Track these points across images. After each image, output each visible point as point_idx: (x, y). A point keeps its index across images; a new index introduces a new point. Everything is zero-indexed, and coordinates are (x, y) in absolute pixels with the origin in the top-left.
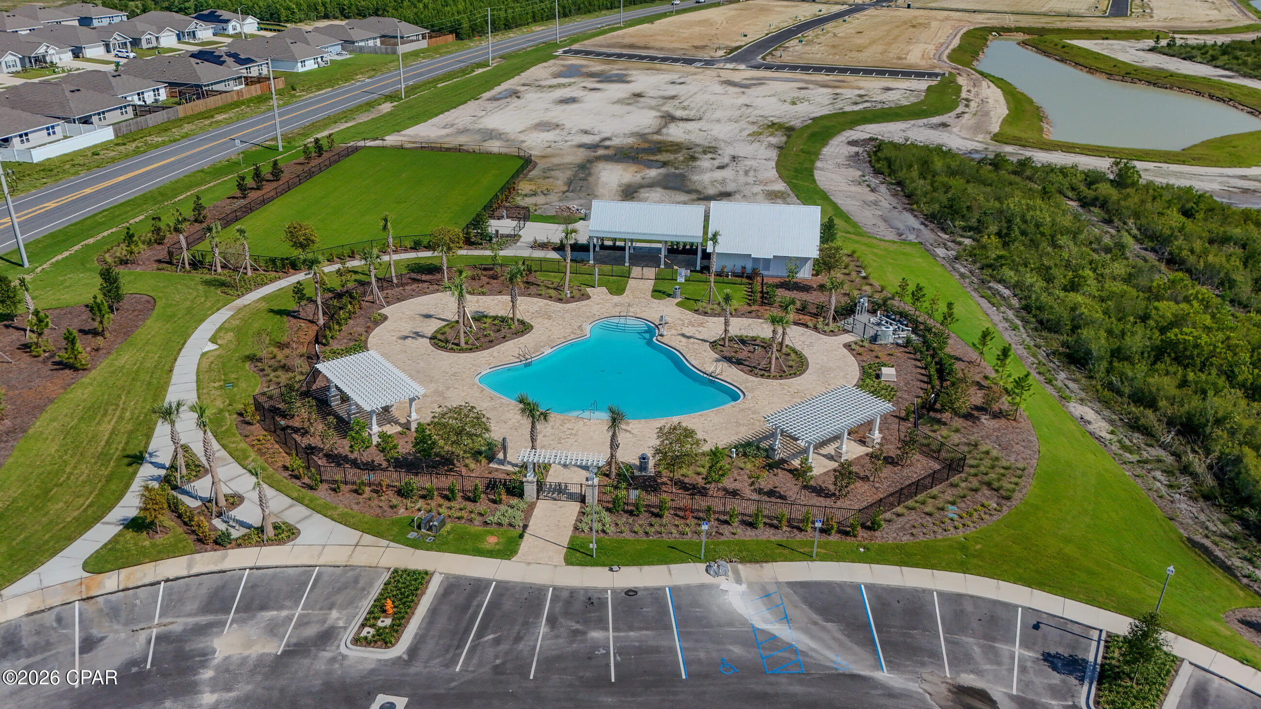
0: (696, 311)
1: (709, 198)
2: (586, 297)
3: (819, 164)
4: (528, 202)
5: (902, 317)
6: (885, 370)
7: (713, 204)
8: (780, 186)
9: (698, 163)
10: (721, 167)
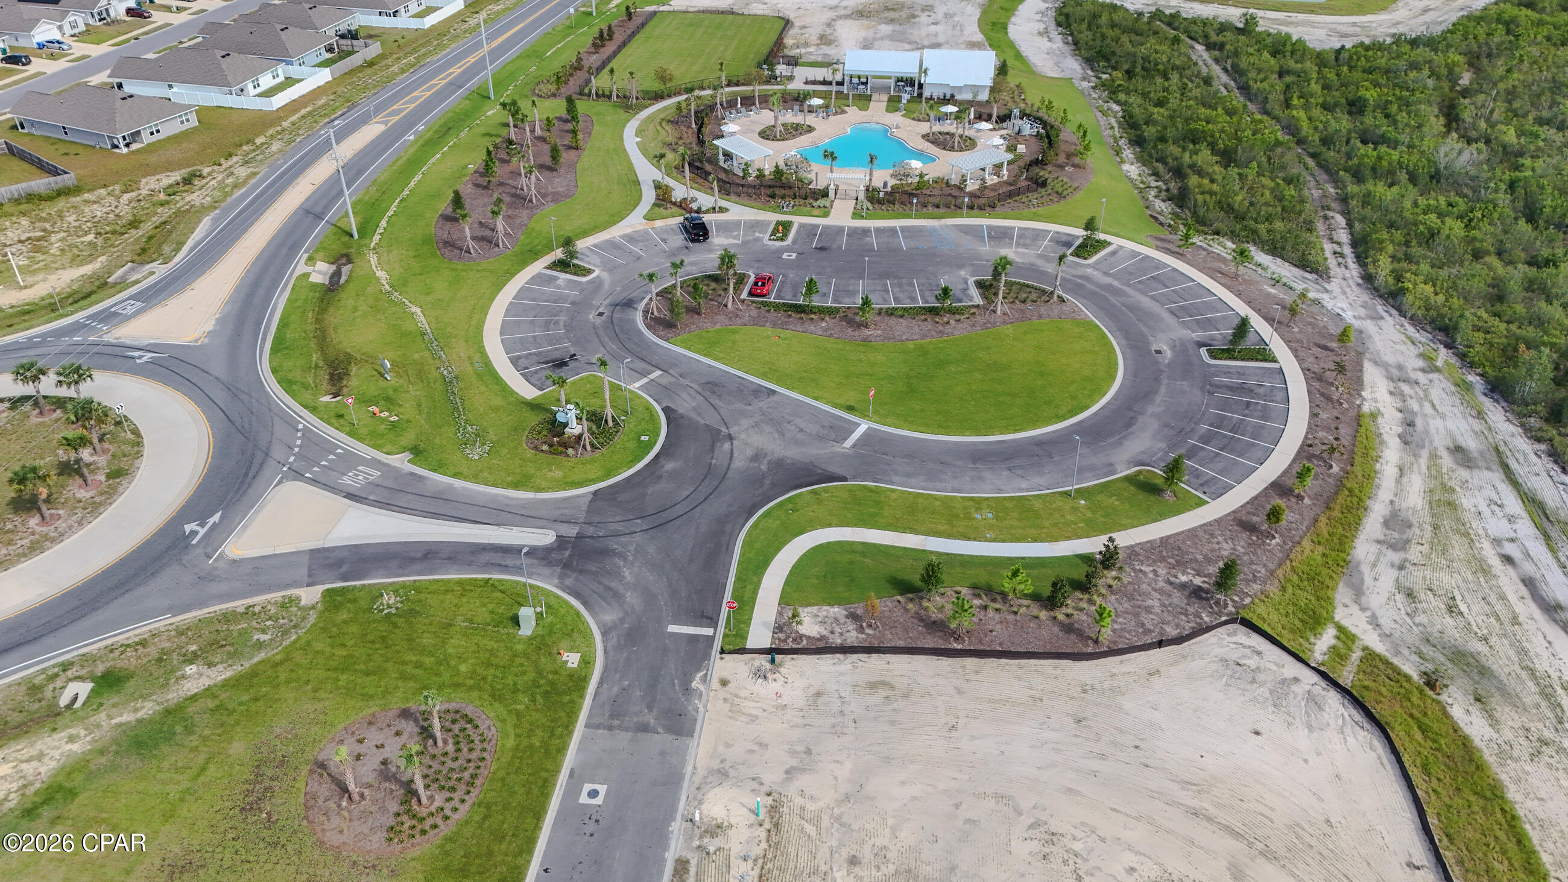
0: (914, 119)
1: (923, 48)
2: (844, 112)
3: (1013, 19)
4: (795, 52)
5: (1038, 119)
6: (1019, 146)
7: (926, 52)
8: (979, 37)
9: (917, 19)
10: (935, 24)
